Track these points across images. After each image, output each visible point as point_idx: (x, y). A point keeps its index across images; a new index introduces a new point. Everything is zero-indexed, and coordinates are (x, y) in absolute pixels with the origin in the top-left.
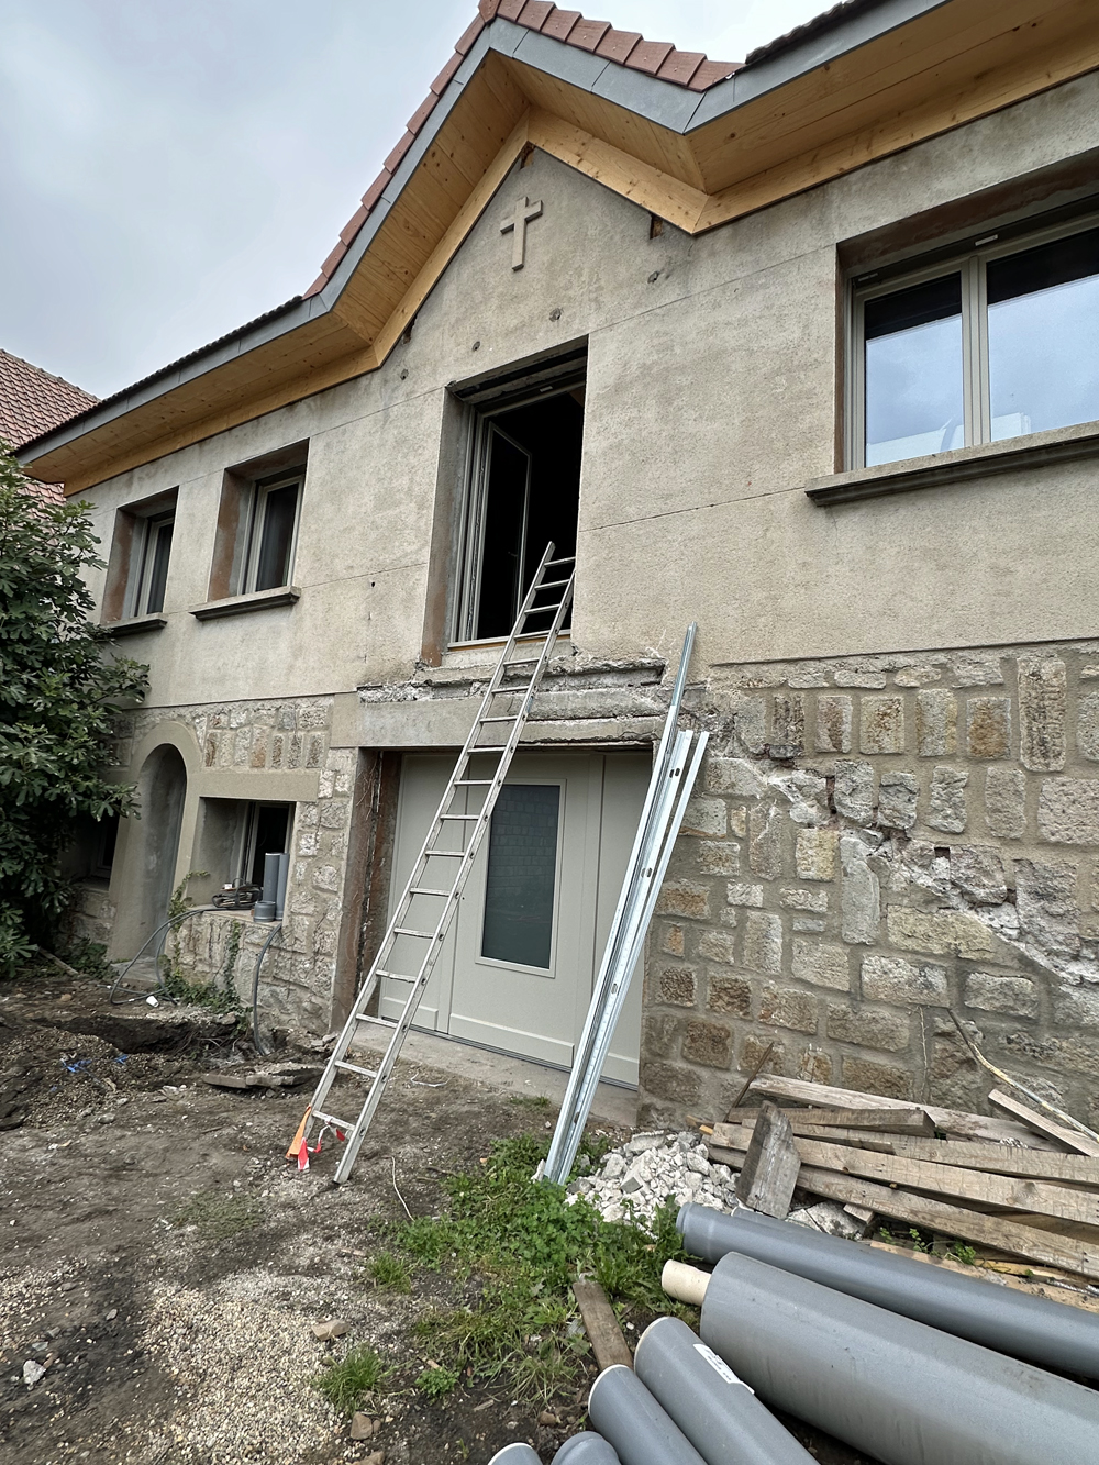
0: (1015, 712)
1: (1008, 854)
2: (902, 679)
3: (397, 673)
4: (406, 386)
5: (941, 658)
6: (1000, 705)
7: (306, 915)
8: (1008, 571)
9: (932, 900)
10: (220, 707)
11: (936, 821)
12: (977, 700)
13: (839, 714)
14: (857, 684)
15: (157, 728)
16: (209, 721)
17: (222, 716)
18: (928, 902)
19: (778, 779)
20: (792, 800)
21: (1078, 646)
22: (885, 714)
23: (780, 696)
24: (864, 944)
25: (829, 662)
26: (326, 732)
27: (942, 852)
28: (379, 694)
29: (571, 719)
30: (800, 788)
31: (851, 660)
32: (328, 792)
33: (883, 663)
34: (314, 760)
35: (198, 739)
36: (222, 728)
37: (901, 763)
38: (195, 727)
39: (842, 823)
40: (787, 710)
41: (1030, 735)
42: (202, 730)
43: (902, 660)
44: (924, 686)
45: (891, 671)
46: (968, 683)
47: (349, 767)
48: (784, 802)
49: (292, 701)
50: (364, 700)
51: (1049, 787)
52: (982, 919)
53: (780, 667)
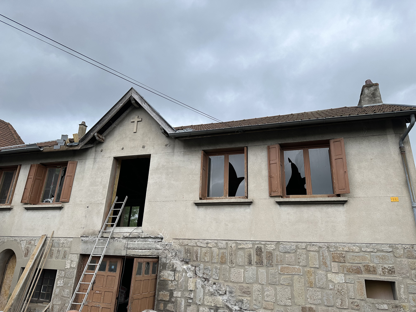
0: (227, 254)
1: (226, 284)
2: (209, 245)
3: (93, 233)
4: (102, 154)
5: (216, 241)
6: (225, 252)
7: (58, 305)
8: (227, 225)
9: (212, 294)
10: (32, 238)
11: (214, 277)
12: (222, 251)
13: (197, 252)
14: (201, 246)
15: (5, 243)
16: (26, 242)
17: (32, 241)
18: (211, 295)
19: (185, 267)
20: (188, 272)
21: (238, 241)
22: (206, 253)
23: (187, 247)
24: (200, 304)
25: (196, 240)
26: (69, 249)
27: (215, 283)
28: (87, 239)
29: (140, 249)
30: (189, 269)
31: (200, 240)
32: (69, 267)
33: (206, 241)
34: (64, 257)
35: (22, 248)
36: (32, 245)
37: (208, 264)
38: (21, 244)
39: (197, 277)
40: (188, 251)
41: (230, 259)
42: (23, 245)
43: (210, 241)
44: (213, 247)
45: (207, 243)
46: (220, 247)
47: (76, 260)
48: (186, 272)
49: (58, 238)
50: (82, 240)
51: (232, 270)
52: (220, 298)
53: (187, 240)
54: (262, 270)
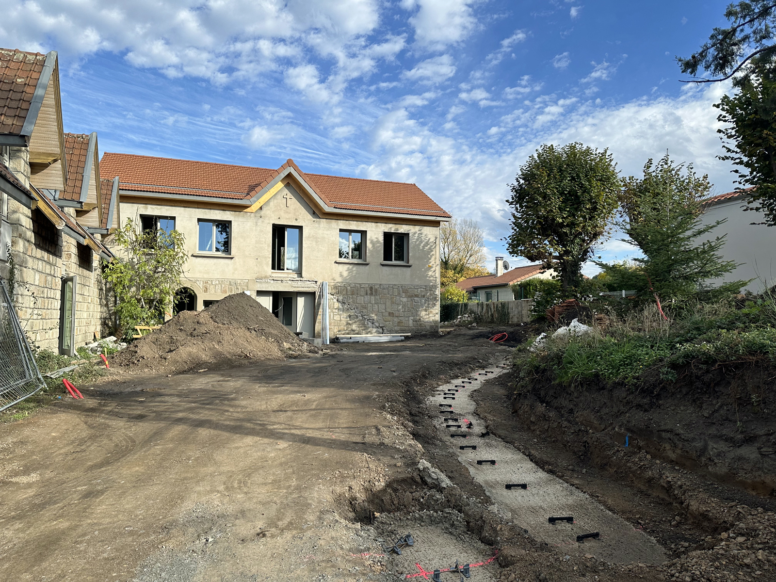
0: (355, 290)
1: (354, 304)
2: (345, 286)
3: (266, 277)
4: (261, 220)
10: (208, 279)
11: (348, 301)
12: (352, 289)
16: (203, 282)
21: (361, 284)
22: (344, 290)
26: (247, 287)
27: (349, 305)
28: (261, 281)
31: (340, 283)
35: (199, 286)
36: (210, 284)
37: (345, 295)
39: (338, 302)
40: (333, 288)
42: (201, 284)
47: (255, 294)
48: (333, 300)
49: (235, 280)
50: (257, 281)
51: (358, 298)
52: (352, 311)
53: (332, 283)
54: (373, 298)
